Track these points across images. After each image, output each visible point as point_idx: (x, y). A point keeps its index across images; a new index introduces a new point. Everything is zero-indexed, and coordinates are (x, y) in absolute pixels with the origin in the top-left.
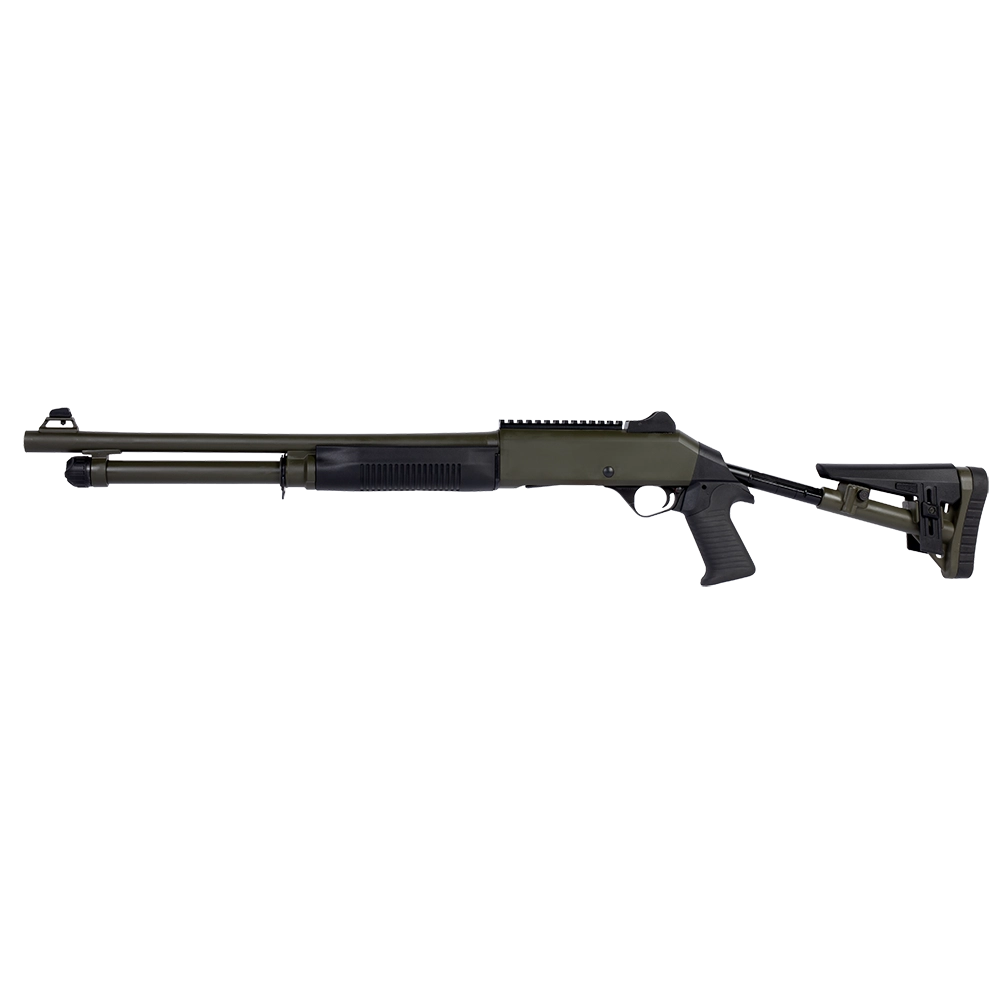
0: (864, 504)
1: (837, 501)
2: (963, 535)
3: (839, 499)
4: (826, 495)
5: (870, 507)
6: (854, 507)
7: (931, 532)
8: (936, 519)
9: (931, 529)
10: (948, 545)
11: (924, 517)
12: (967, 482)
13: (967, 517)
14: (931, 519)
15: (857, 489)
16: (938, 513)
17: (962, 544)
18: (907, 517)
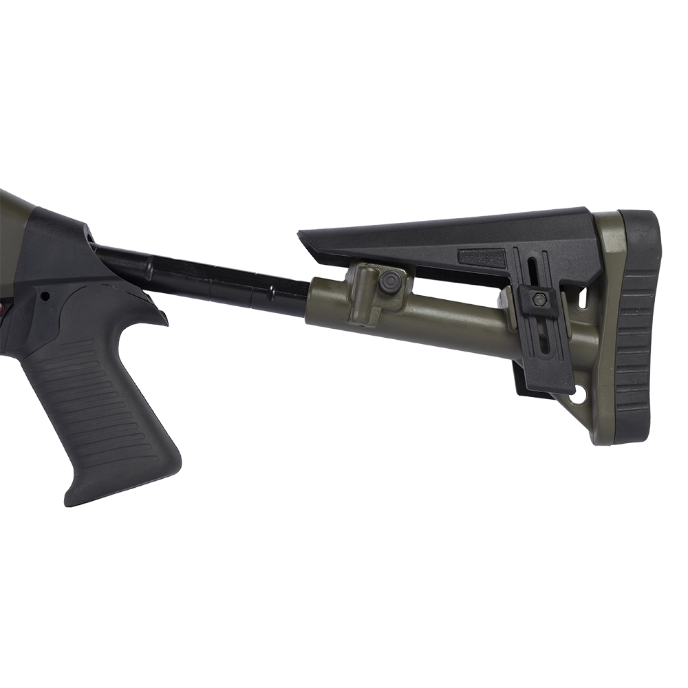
0: (396, 302)
1: (339, 303)
2: (619, 348)
3: (343, 297)
4: (316, 292)
5: (412, 309)
6: (376, 311)
7: (545, 348)
8: (554, 319)
9: (544, 341)
10: (589, 372)
11: (525, 316)
12: (613, 241)
13: (622, 310)
14: (541, 319)
15: (376, 274)
16: (554, 305)
17: (618, 367)
18: (497, 324)
